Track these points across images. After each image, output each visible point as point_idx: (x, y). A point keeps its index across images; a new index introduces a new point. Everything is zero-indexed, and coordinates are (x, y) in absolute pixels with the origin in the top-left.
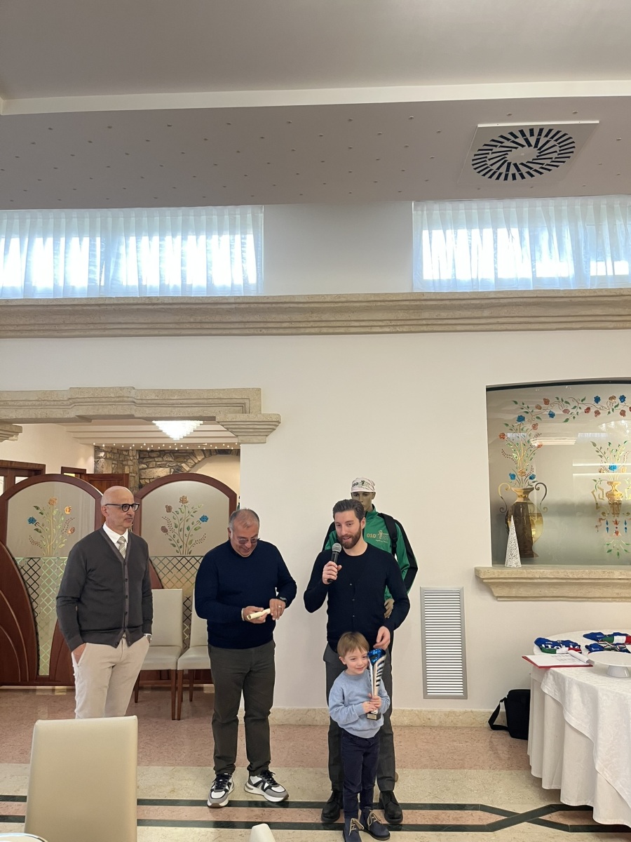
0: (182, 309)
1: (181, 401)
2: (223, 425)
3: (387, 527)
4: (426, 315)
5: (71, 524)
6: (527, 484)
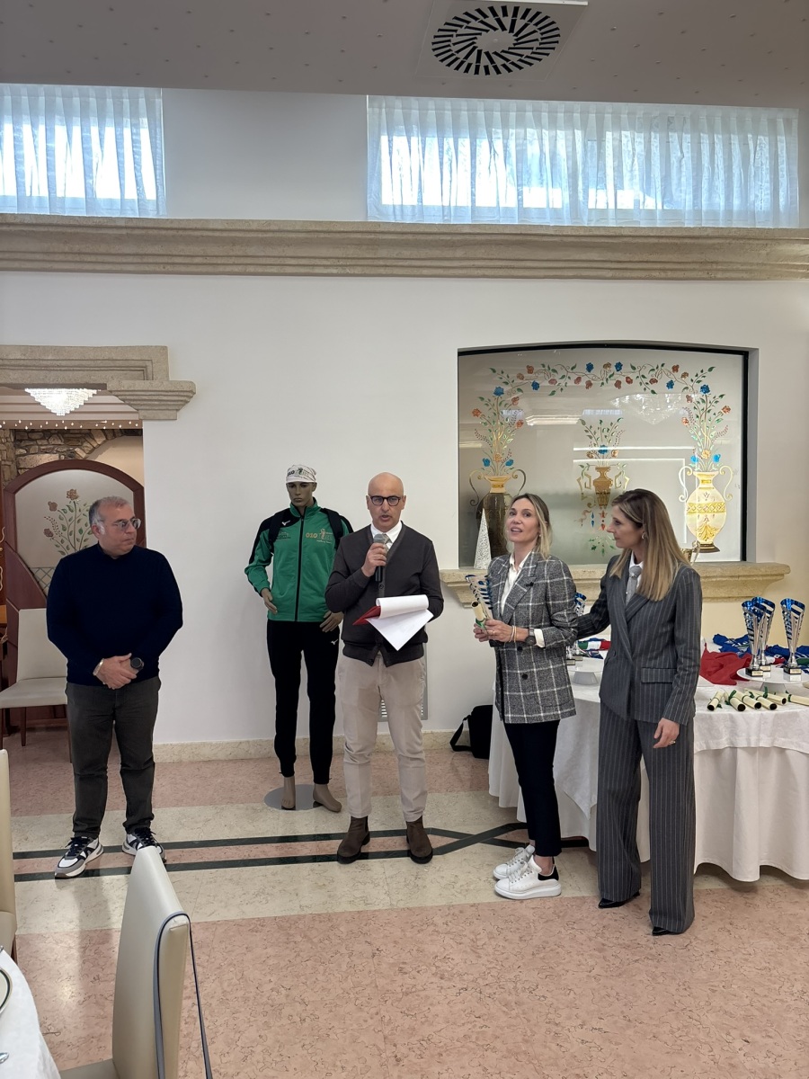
0: (52, 233)
1: (58, 363)
2: (117, 396)
3: (331, 525)
4: (383, 253)
6: (503, 472)
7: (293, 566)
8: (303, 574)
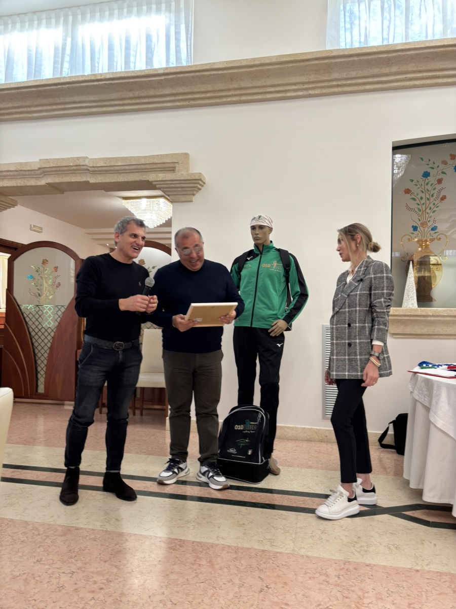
1: (124, 167)
3: (281, 259)
4: (336, 75)
5: (58, 280)
6: (428, 235)
7: (252, 287)
8: (258, 293)
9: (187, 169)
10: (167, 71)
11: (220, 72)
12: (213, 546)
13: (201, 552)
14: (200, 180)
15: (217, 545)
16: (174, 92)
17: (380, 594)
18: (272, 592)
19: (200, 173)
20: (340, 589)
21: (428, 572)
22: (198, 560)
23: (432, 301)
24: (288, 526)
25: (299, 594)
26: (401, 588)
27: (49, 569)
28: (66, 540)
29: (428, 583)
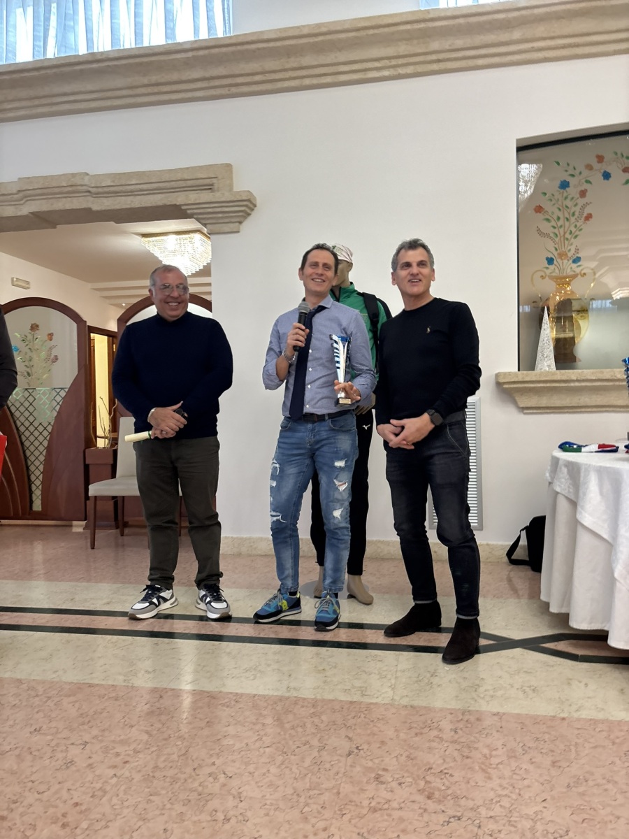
3: (366, 307)
5: (54, 353)
6: (569, 270)
9: (231, 186)
10: (195, 46)
11: (272, 44)
12: (281, 699)
13: (266, 708)
14: (249, 200)
15: (288, 698)
16: (207, 75)
17: (513, 750)
18: (364, 755)
19: (249, 191)
20: (458, 747)
21: (579, 720)
22: (261, 718)
23: (575, 361)
24: (385, 669)
25: (401, 755)
26: (542, 742)
27: (53, 740)
28: (76, 701)
29: (579, 734)
